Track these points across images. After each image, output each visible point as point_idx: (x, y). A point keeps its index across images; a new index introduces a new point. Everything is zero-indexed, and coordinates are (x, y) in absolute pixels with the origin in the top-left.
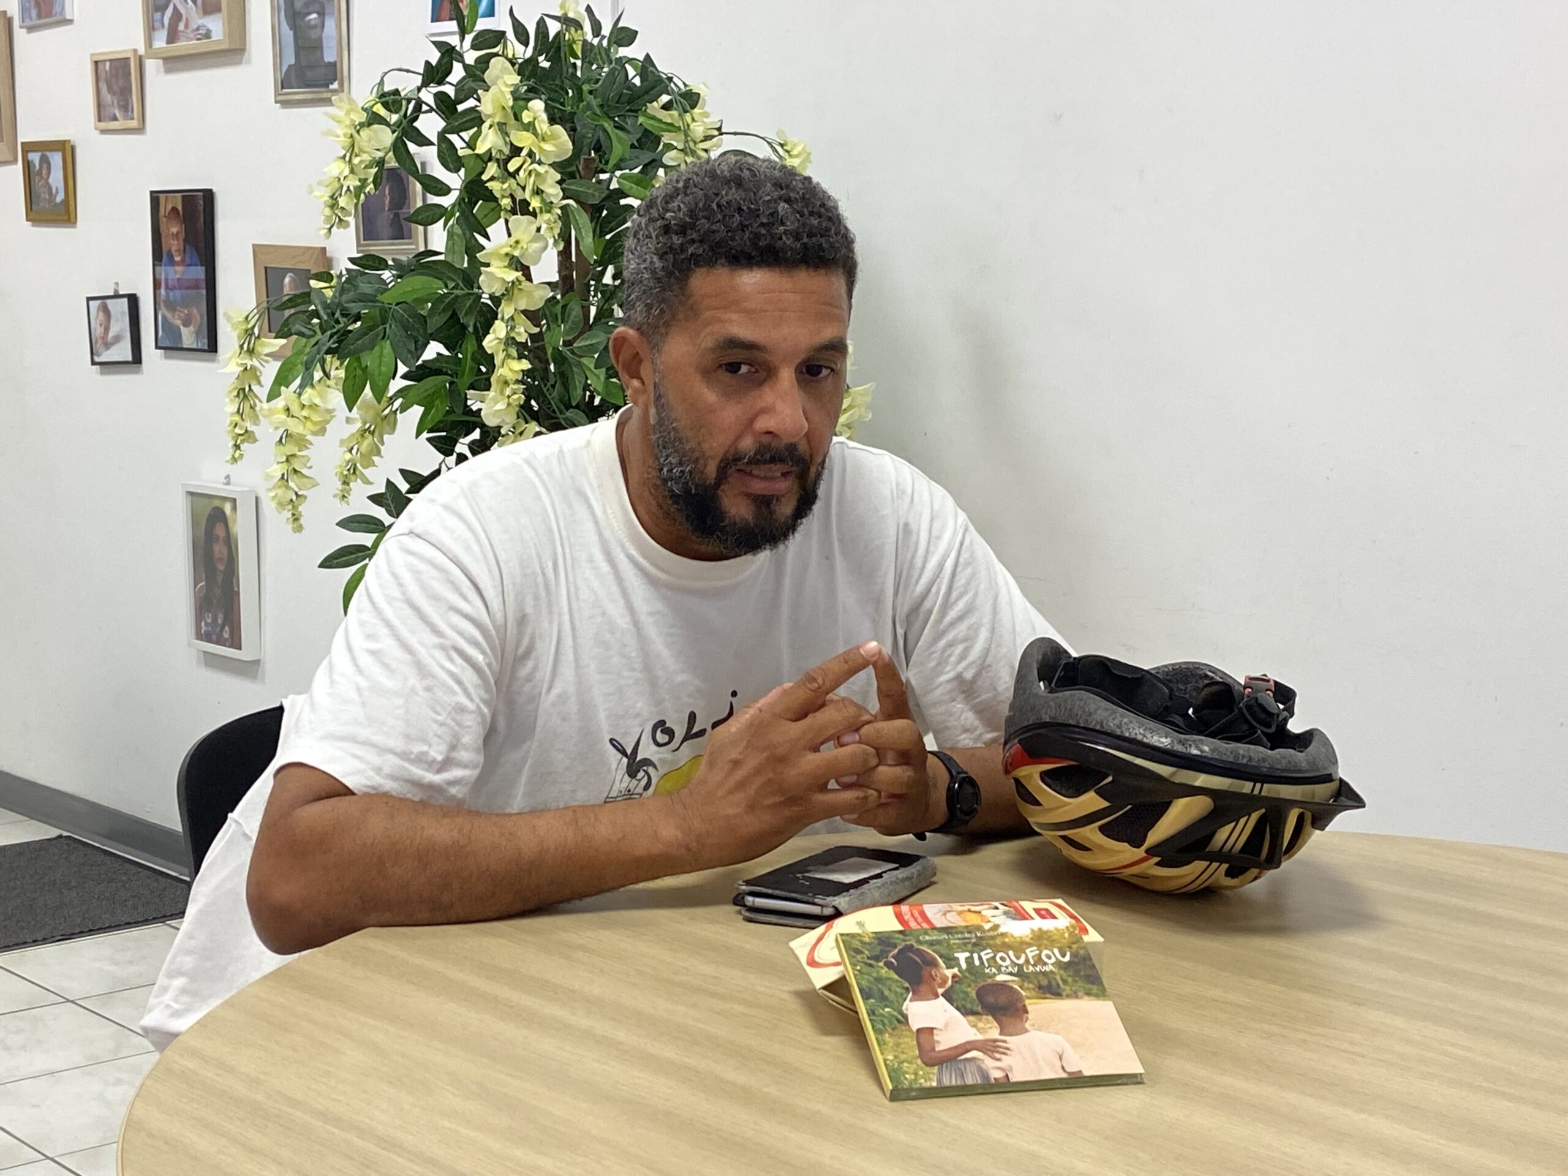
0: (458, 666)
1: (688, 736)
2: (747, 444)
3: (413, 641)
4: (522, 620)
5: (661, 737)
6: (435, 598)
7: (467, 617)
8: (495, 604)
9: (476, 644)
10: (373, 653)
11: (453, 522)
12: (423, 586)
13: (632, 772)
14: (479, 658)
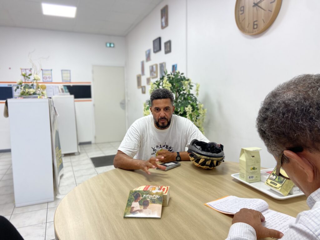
0: (135, 139)
1: (160, 147)
2: (160, 117)
3: (131, 137)
4: (143, 135)
5: (157, 147)
6: (133, 133)
7: (137, 135)
8: (140, 133)
9: (137, 137)
10: (127, 139)
11: (136, 125)
12: (132, 132)
13: (154, 151)
14: (138, 139)
